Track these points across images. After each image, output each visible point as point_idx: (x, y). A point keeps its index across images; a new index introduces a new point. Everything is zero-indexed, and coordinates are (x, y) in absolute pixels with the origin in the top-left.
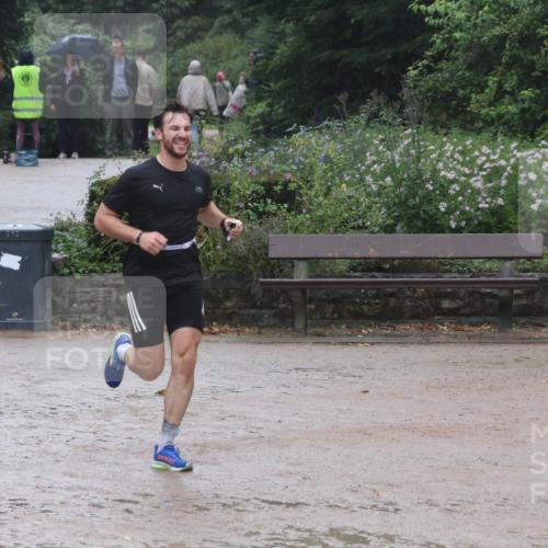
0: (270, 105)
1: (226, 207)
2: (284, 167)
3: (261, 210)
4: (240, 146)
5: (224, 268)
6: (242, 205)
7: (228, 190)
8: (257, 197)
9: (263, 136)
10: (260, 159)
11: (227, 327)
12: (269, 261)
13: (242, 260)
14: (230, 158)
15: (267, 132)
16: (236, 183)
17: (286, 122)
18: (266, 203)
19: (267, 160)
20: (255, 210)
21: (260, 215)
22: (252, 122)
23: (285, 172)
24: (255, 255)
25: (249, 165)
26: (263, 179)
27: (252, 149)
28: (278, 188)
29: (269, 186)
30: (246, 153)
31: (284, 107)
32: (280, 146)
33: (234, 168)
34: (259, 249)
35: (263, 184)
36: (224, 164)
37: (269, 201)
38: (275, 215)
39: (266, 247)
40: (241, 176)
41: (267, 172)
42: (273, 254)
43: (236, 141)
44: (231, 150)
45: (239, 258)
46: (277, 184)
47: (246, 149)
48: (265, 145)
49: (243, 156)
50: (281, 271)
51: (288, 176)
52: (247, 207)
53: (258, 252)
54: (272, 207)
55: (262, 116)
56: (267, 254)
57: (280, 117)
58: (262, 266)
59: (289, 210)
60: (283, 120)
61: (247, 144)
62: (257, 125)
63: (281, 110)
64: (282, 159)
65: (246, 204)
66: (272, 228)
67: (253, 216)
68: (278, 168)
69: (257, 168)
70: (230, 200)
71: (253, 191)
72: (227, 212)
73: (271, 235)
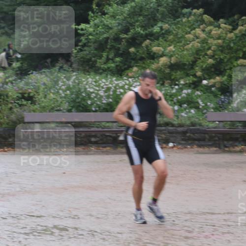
0: (21, 64)
1: (7, 102)
2: (28, 87)
4: (10, 79)
6: (13, 102)
7: (7, 96)
8: (19, 99)
9: (19, 75)
10: (19, 84)
14: (7, 84)
15: (21, 74)
16: (10, 93)
17: (29, 70)
19: (21, 84)
20: (18, 103)
21: (20, 105)
22: (15, 70)
23: (29, 89)
25: (15, 86)
26: (20, 92)
27: (15, 80)
28: (26, 95)
29: (23, 94)
31: (27, 64)
32: (26, 79)
33: (9, 87)
34: (21, 118)
36: (5, 86)
37: (23, 100)
38: (26, 105)
39: (23, 118)
41: (21, 89)
42: (26, 120)
43: (9, 77)
44: (7, 81)
45: (13, 122)
47: (13, 80)
48: (20, 79)
49: (12, 83)
51: (30, 91)
52: (15, 103)
53: (20, 120)
54: (24, 102)
55: (19, 68)
56: (23, 120)
57: (25, 68)
59: (31, 103)
60: (26, 70)
61: (13, 78)
62: (17, 71)
63: (26, 66)
64: (27, 84)
65: (15, 101)
66: (25, 110)
67: (18, 106)
68: (26, 87)
69: (18, 87)
70: (8, 100)
71: (17, 96)
72: (8, 104)
73: (25, 113)
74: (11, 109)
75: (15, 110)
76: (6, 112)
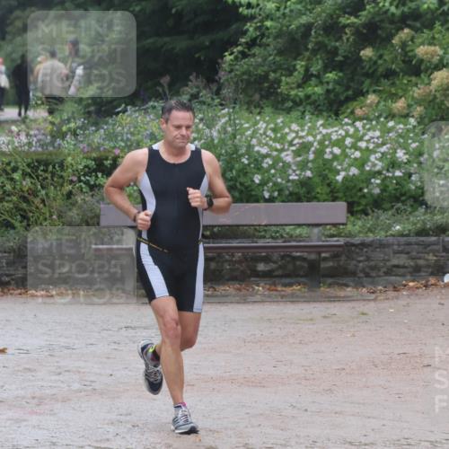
1: (61, 180)
3: (92, 183)
4: (72, 125)
6: (75, 179)
7: (62, 165)
8: (89, 171)
9: (94, 116)
10: (91, 137)
14: (63, 136)
15: (98, 112)
16: (69, 159)
17: (115, 103)
18: (97, 176)
19: (98, 137)
20: (87, 183)
21: (92, 187)
22: (84, 103)
23: (114, 148)
24: (88, 224)
25: (81, 142)
26: (94, 155)
27: (83, 128)
28: (108, 163)
29: (99, 161)
30: (78, 131)
32: (110, 125)
33: (68, 144)
34: (92, 218)
35: (95, 160)
36: (58, 141)
37: (100, 175)
39: (98, 217)
40: (74, 153)
41: (98, 148)
42: (104, 222)
43: (69, 121)
44: (64, 129)
46: (107, 159)
47: (78, 128)
48: (96, 124)
49: (75, 134)
51: (117, 152)
52: (80, 181)
53: (91, 222)
54: (103, 181)
56: (98, 224)
57: (109, 99)
60: (112, 102)
61: (79, 123)
62: (88, 106)
64: (112, 136)
65: (79, 178)
66: (103, 199)
67: (85, 189)
68: (108, 145)
69: (89, 145)
70: (64, 174)
71: (86, 167)
72: (62, 185)
73: (102, 206)
74: (70, 195)
75: (79, 199)
76: (58, 204)
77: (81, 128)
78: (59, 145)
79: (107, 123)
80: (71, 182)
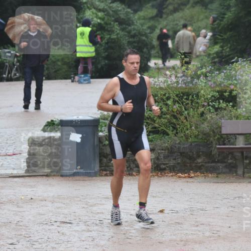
0: (221, 47)
1: (197, 105)
2: (230, 82)
3: (217, 106)
4: (204, 70)
5: (196, 140)
6: (206, 104)
7: (197, 95)
8: (215, 99)
9: (217, 64)
10: (216, 78)
11: (198, 173)
12: (221, 135)
13: (207, 135)
14: (198, 77)
15: (220, 62)
16: (202, 92)
17: (231, 56)
18: (219, 102)
19: (220, 78)
20: (213, 106)
21: (216, 109)
22: (212, 56)
23: (230, 84)
24: (214, 132)
25: (210, 81)
26: (218, 89)
27: (211, 72)
28: (226, 94)
29: (221, 93)
30: (208, 74)
31: (230, 48)
32: (228, 70)
33: (201, 82)
34: (217, 129)
35: (218, 92)
36: (196, 80)
37: (221, 101)
38: (225, 109)
39: (220, 128)
40: (205, 88)
41: (220, 85)
42: (224, 131)
43: (202, 68)
44: (199, 73)
45: (205, 134)
46: (226, 92)
47: (207, 72)
48: (219, 70)
49: (206, 76)
50: (229, 141)
51: (232, 87)
52: (209, 105)
53: (216, 131)
54: (223, 105)
55: (217, 53)
56: (221, 132)
57: (228, 54)
58: (218, 138)
59: (233, 106)
60: (229, 55)
61: (208, 69)
62: (214, 58)
63: (228, 50)
64: (229, 77)
65: (208, 103)
66: (223, 117)
67: (212, 110)
68: (226, 83)
69: (214, 83)
70: (199, 101)
71: (212, 96)
72: (198, 108)
73: (223, 121)
74: (202, 114)
75: (208, 116)
76: (196, 120)
77: (209, 72)
78: (196, 83)
79: (226, 69)
80: (204, 106)
